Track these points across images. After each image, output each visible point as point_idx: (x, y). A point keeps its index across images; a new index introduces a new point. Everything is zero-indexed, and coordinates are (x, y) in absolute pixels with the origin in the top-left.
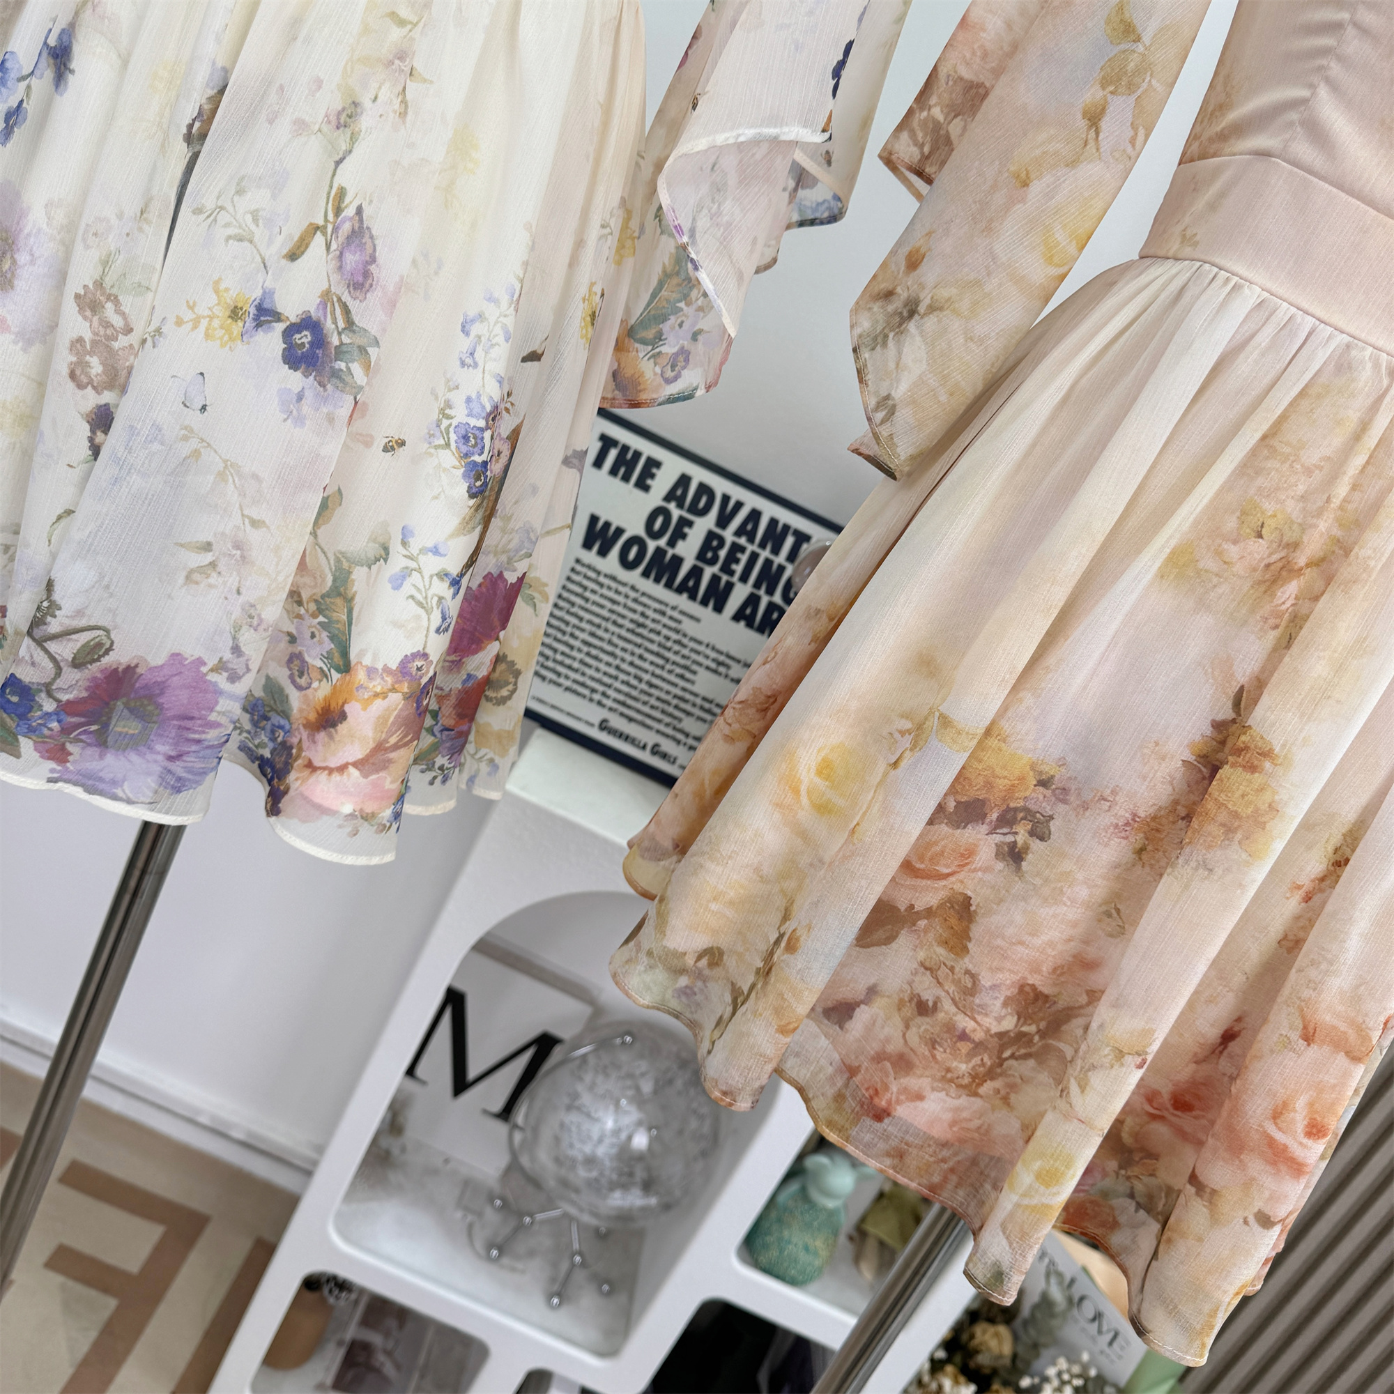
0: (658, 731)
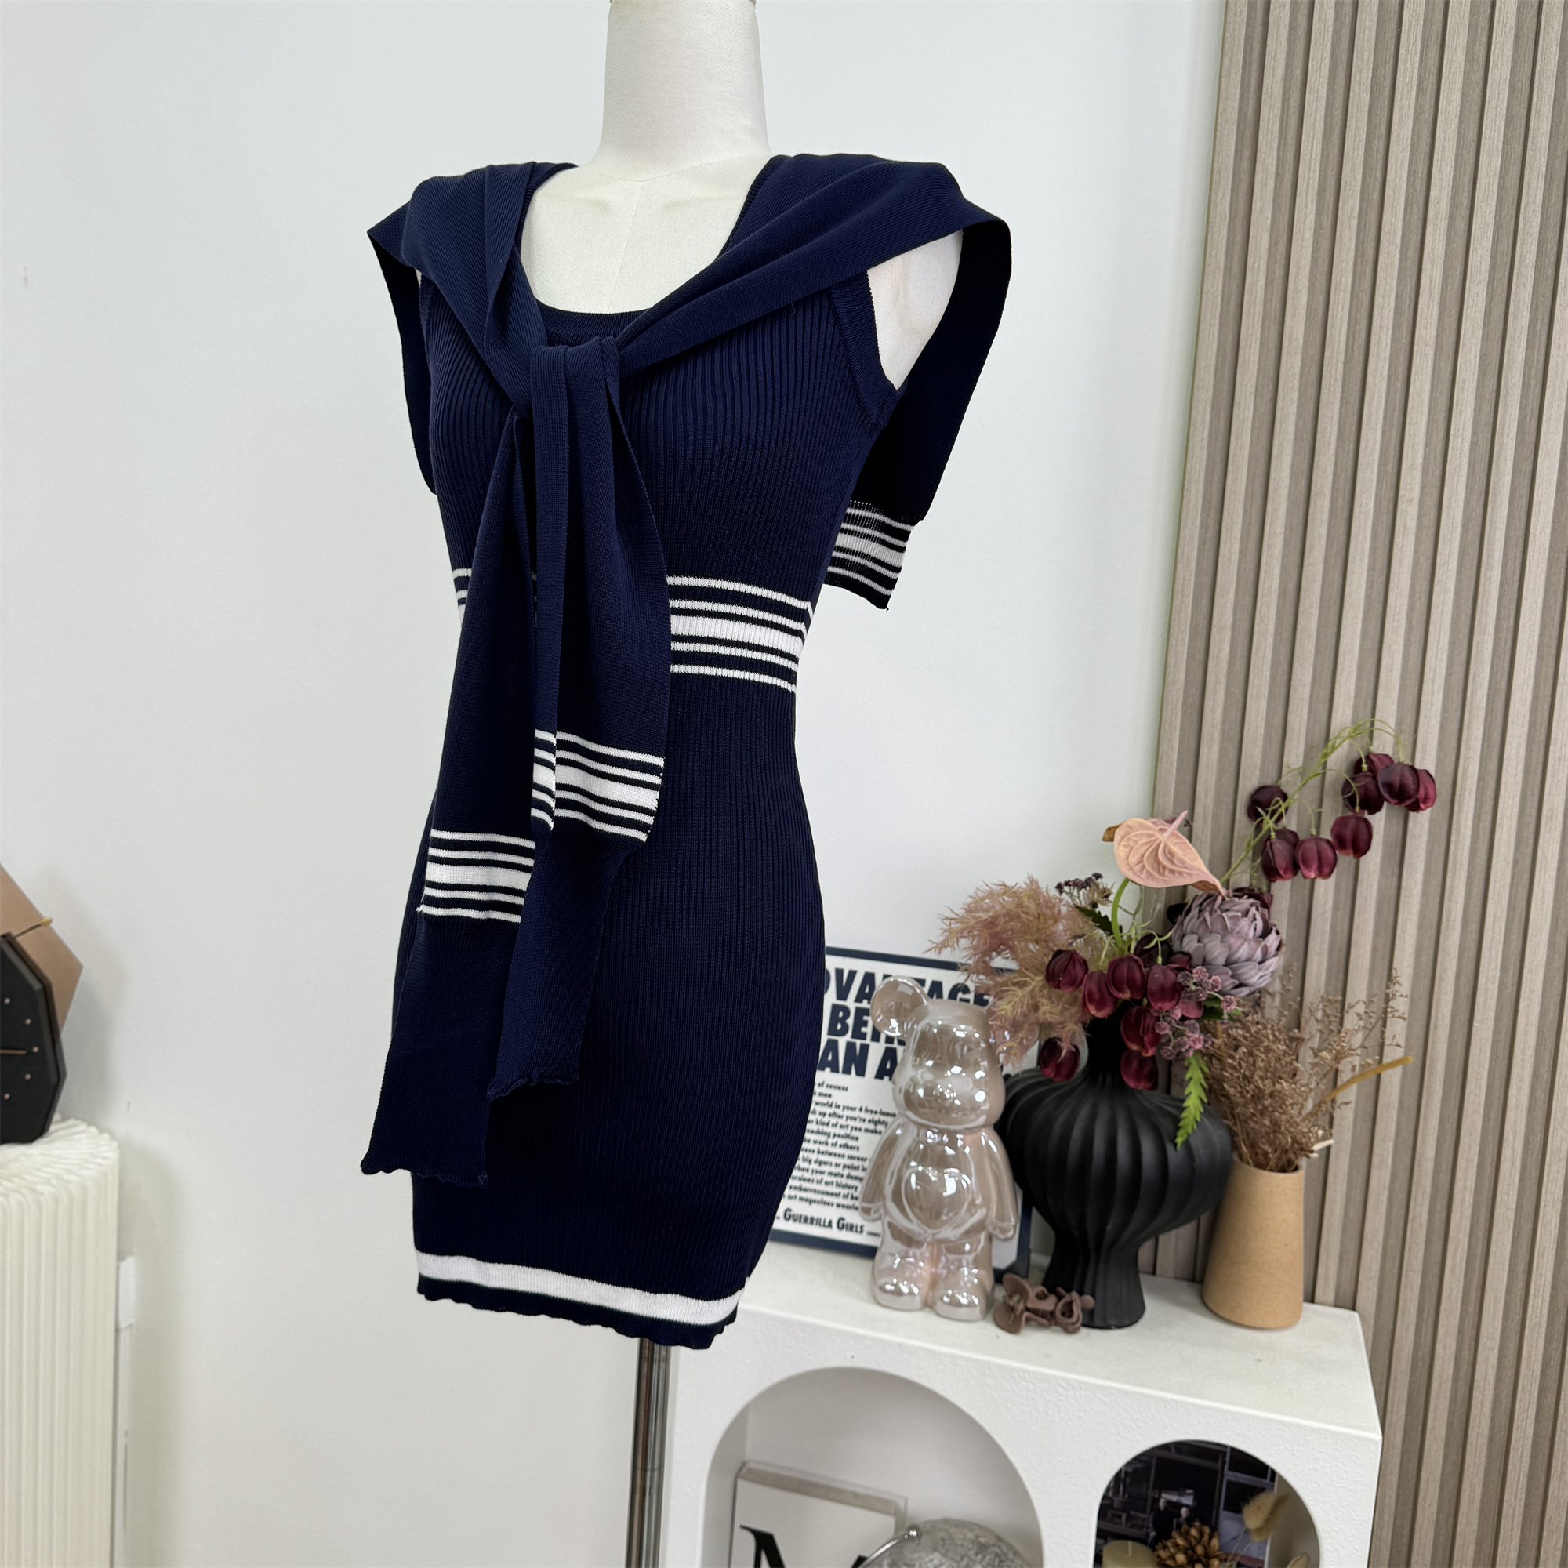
0: (838, 1205)
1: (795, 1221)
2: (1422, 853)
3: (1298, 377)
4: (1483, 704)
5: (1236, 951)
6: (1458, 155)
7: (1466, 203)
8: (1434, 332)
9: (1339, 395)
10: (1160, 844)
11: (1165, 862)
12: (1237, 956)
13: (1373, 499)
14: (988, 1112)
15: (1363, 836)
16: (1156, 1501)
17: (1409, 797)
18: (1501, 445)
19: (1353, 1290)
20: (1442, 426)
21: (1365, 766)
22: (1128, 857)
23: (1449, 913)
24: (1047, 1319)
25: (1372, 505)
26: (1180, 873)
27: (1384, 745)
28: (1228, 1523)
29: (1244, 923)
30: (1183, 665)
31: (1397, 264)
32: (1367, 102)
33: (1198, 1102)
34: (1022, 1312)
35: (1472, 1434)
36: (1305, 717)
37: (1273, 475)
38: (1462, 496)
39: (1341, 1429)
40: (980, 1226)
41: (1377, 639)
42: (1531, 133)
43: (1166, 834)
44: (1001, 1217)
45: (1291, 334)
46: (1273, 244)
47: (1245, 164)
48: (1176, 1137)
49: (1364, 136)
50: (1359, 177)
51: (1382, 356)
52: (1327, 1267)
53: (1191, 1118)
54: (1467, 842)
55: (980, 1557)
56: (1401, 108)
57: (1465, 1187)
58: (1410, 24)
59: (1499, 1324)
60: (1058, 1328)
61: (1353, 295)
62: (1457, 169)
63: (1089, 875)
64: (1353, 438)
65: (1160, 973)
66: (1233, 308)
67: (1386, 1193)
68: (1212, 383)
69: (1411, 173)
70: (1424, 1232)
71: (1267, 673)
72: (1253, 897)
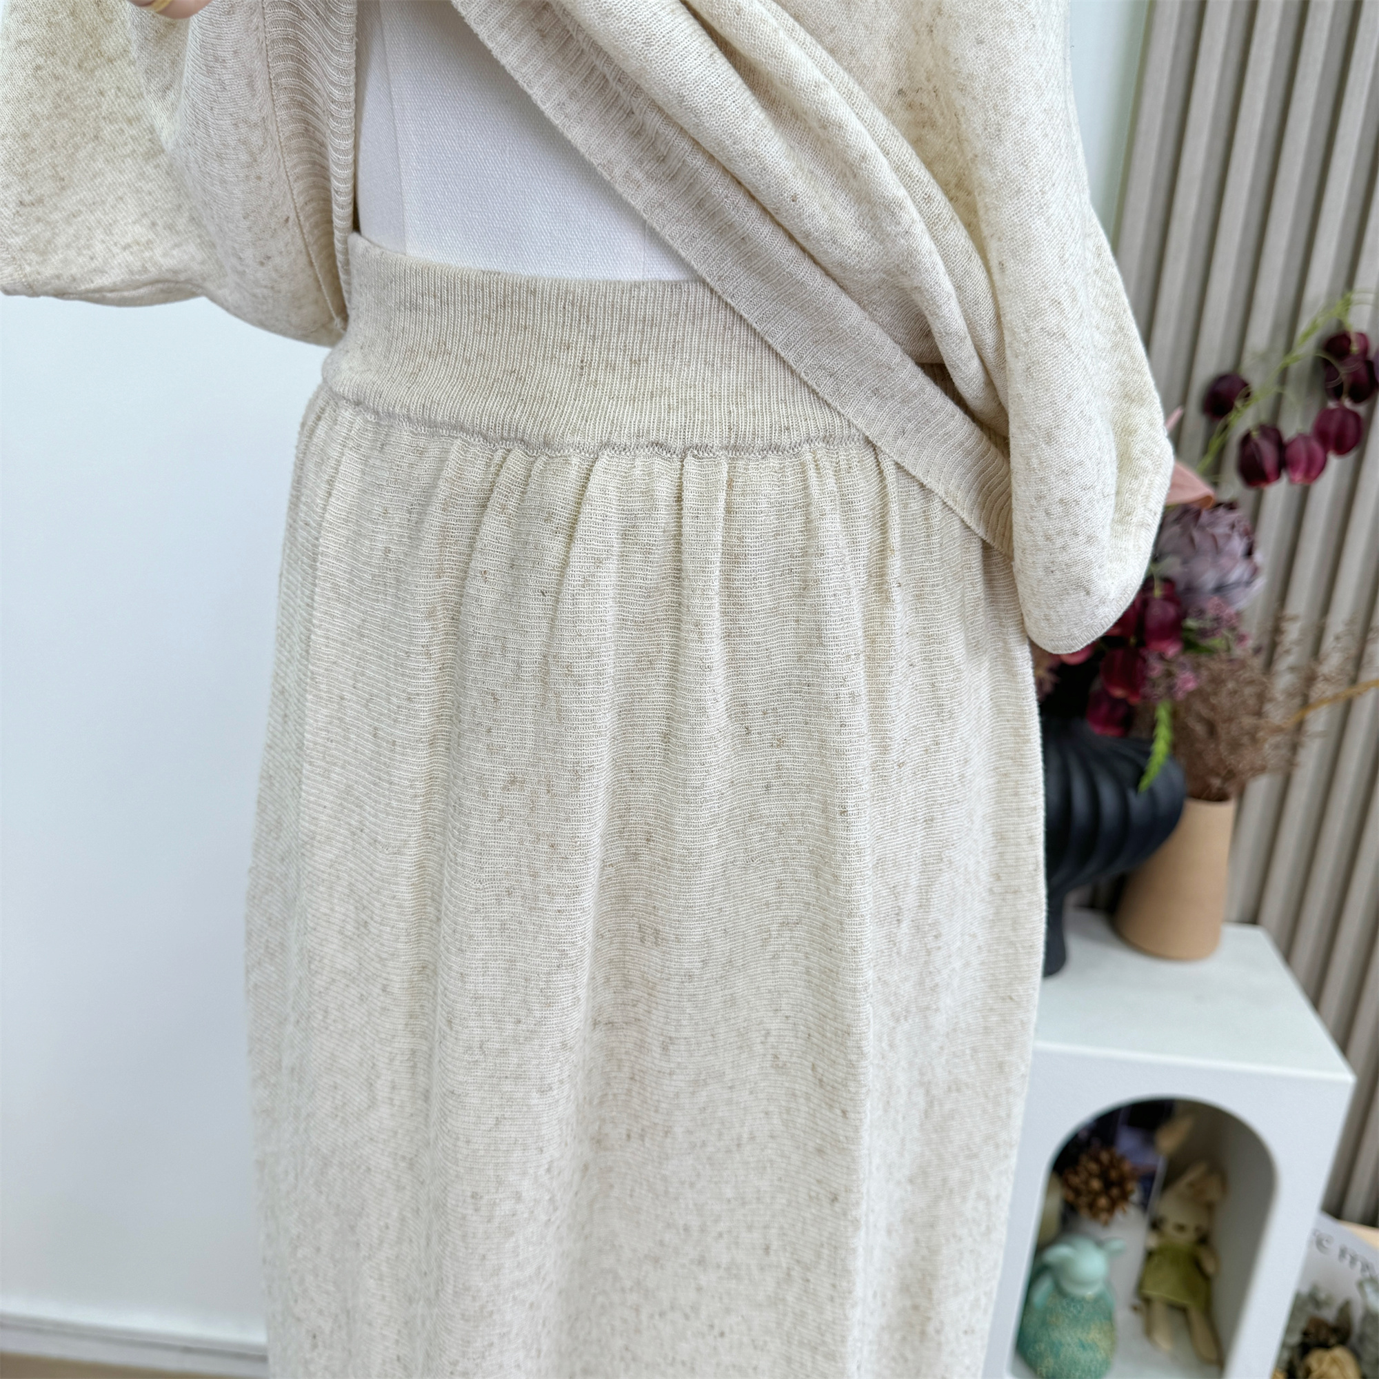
5: (1229, 572)
12: (1227, 580)
15: (1351, 431)
21: (1355, 348)
26: (1183, 487)
29: (1234, 539)
33: (1165, 743)
39: (1312, 1074)
48: (1140, 783)
53: (1158, 761)
72: (1231, 506)
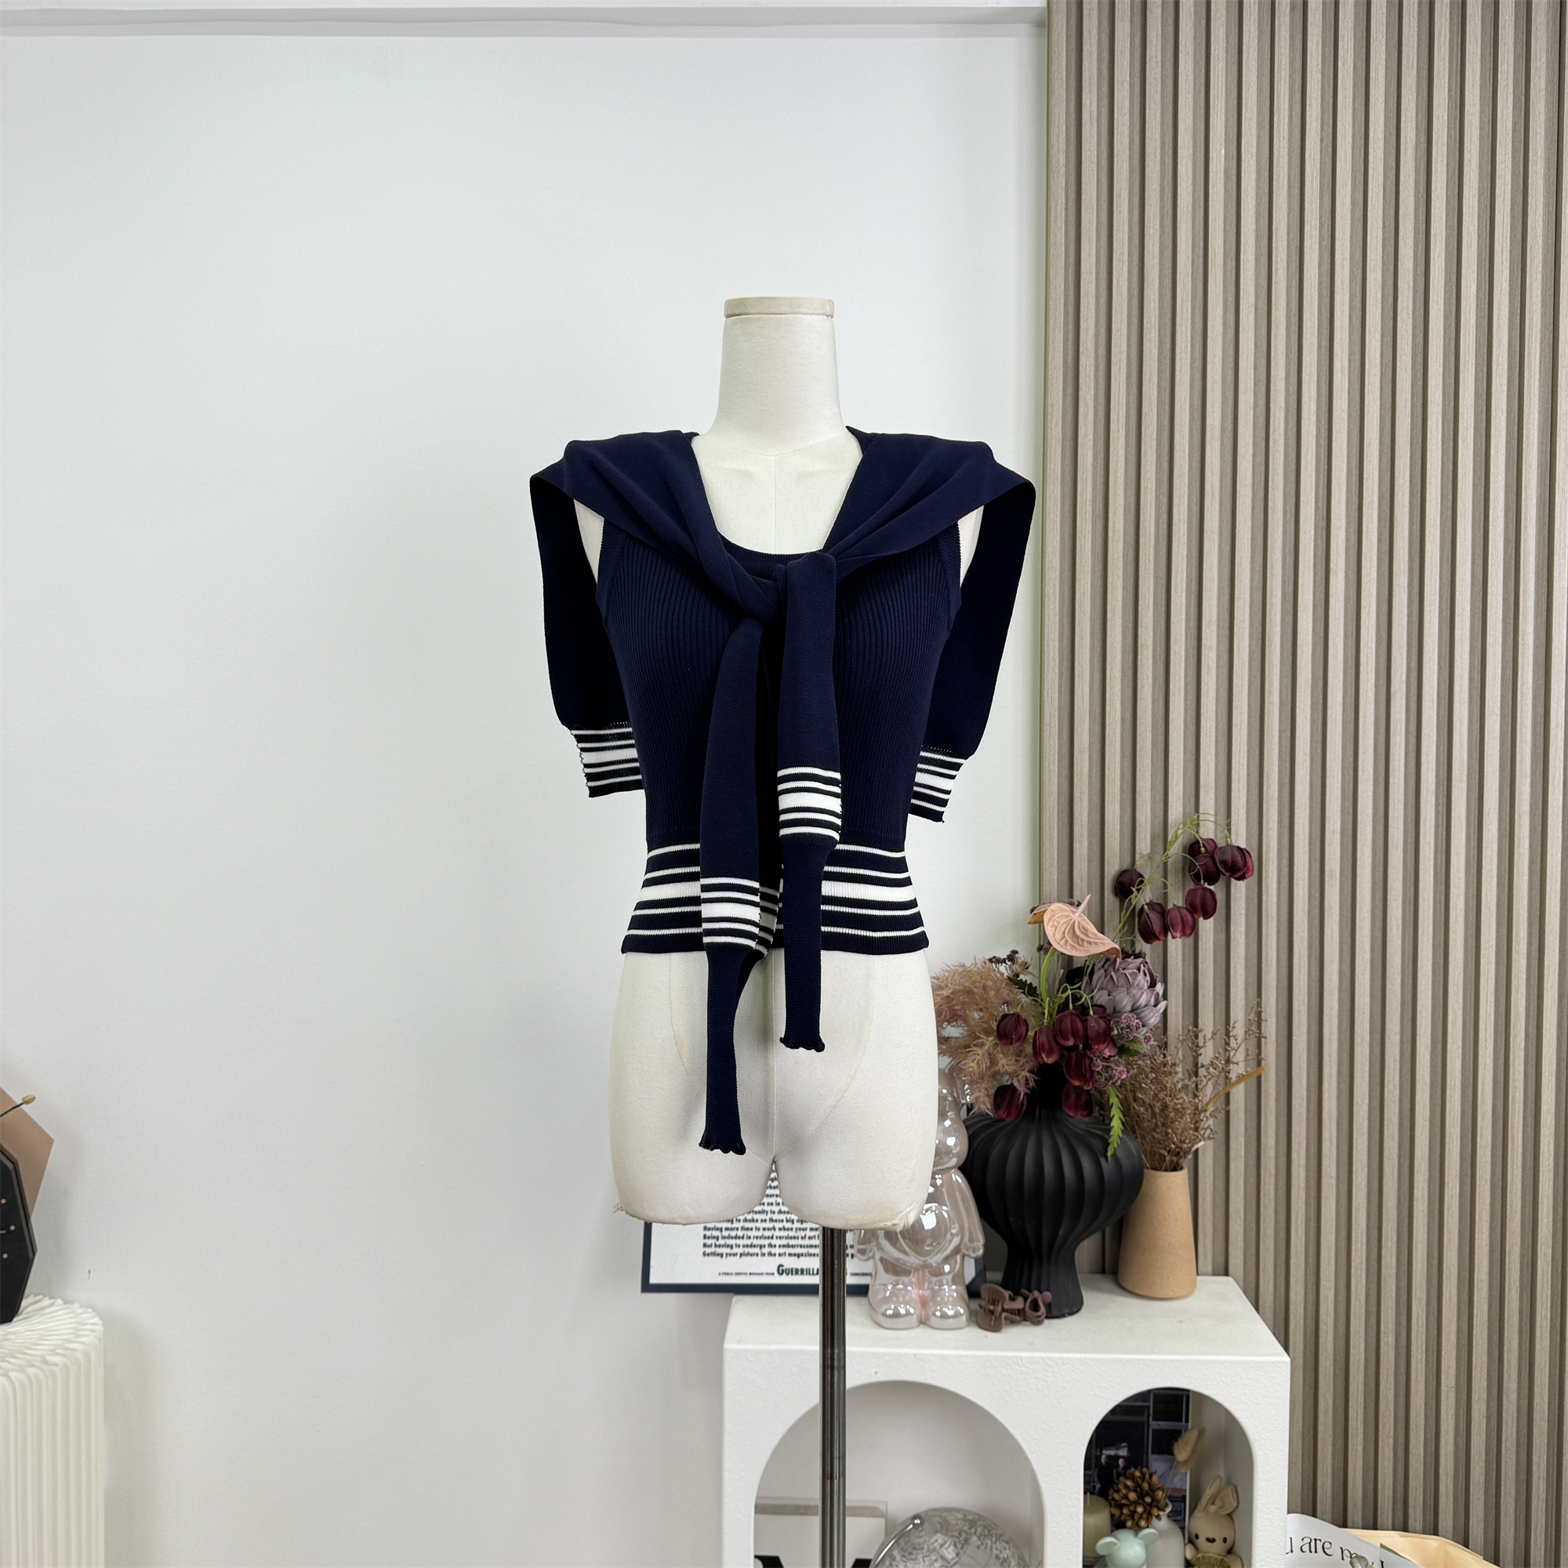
1: (788, 1274)
2: (1243, 912)
3: (1121, 559)
4: (1276, 795)
5: (1139, 1000)
6: (1223, 393)
7: (1230, 427)
8: (1217, 524)
9: (1152, 572)
10: (1074, 922)
11: (1082, 936)
12: (1139, 1003)
13: (1184, 648)
14: (957, 1155)
15: (1210, 902)
16: (1100, 1456)
17: (1239, 870)
18: (1272, 604)
19: (1223, 1260)
20: (1227, 591)
21: (1203, 849)
22: (1054, 935)
23: (1267, 954)
24: (1021, 1317)
25: (1183, 652)
26: (1096, 943)
27: (1208, 831)
28: (1157, 1464)
29: (1141, 976)
30: (1055, 781)
31: (1187, 474)
32: (1156, 355)
33: (1119, 1121)
34: (1001, 1314)
35: (1322, 1358)
36: (1149, 814)
37: (1109, 632)
38: (1247, 643)
39: (1261, 1359)
40: (957, 1251)
41: (1194, 752)
42: (1272, 378)
43: (1077, 914)
44: (971, 1240)
45: (1114, 527)
46: (1095, 458)
47: (1069, 399)
48: (1106, 1151)
49: (1156, 379)
50: (1155, 409)
51: (1182, 541)
52: (1204, 1246)
53: (1116, 1135)
54: (1275, 900)
55: (973, 1530)
56: (1181, 360)
57: (1299, 1165)
58: (1182, 300)
59: (1333, 1269)
60: (1028, 1323)
61: (1157, 497)
62: (1223, 403)
63: (1009, 953)
64: (1164, 602)
65: (1094, 1022)
66: (1068, 507)
67: (1242, 1179)
68: (1058, 564)
69: (1191, 405)
70: (1273, 1206)
71: (1118, 783)
72: (1137, 956)
